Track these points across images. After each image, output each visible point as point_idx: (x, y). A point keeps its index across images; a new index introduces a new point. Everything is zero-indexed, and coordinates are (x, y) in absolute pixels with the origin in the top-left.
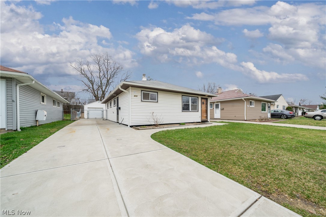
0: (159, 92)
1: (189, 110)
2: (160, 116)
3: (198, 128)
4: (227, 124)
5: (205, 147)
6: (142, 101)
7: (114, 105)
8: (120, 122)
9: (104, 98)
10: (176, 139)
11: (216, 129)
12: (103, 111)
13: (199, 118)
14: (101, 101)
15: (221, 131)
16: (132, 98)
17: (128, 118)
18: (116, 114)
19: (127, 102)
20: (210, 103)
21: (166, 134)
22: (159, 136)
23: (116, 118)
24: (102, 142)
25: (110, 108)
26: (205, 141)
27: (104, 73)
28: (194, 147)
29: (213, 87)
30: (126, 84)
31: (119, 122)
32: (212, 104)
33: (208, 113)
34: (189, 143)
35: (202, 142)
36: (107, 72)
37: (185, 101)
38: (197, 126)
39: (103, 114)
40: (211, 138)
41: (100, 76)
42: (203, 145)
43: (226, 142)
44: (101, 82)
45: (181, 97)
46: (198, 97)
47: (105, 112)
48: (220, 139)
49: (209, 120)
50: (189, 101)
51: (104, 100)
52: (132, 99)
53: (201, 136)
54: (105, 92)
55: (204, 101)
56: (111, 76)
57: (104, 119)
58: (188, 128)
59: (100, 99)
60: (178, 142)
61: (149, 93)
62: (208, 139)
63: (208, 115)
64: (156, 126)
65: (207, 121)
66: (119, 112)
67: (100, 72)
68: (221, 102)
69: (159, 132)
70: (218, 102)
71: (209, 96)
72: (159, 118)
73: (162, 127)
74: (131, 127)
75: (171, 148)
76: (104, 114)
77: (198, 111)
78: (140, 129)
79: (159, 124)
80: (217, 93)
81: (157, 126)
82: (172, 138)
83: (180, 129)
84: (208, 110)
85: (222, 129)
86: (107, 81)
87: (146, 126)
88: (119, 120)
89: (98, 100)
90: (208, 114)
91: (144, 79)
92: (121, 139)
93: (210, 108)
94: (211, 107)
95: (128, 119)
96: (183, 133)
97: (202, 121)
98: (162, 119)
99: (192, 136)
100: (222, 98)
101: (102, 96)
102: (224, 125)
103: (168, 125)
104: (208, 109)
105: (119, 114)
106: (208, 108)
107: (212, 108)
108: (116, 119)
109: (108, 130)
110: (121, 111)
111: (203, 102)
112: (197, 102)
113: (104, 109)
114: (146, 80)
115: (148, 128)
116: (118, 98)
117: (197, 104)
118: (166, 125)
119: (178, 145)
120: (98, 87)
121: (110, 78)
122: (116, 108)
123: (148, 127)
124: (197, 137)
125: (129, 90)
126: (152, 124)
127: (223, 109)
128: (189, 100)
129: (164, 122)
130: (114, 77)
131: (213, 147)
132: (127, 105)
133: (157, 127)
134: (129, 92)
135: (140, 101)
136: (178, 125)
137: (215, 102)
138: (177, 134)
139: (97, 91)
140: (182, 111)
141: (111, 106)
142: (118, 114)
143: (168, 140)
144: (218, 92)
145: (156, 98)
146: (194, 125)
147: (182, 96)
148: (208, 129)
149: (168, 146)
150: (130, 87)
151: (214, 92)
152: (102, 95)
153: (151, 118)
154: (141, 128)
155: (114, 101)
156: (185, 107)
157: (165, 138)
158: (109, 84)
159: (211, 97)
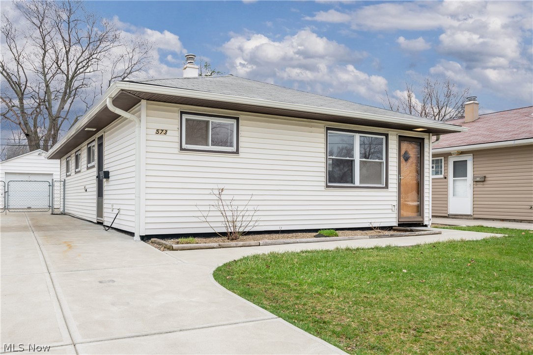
0: (242, 116)
1: (352, 181)
2: (246, 202)
3: (388, 248)
4: (499, 235)
5: (415, 319)
6: (182, 149)
7: (89, 162)
8: (107, 221)
9: (54, 142)
10: (305, 287)
11: (458, 254)
12: (53, 186)
13: (390, 211)
14: (47, 150)
15: (477, 261)
16: (150, 137)
17: (133, 208)
18: (95, 193)
19: (133, 152)
20: (434, 155)
21: (268, 267)
22: (244, 276)
23: (95, 209)
24: (52, 290)
25: (76, 173)
26: (414, 297)
27: (57, 58)
28: (373, 316)
29: (442, 99)
30: (130, 92)
31: (105, 224)
32: (439, 159)
33: (426, 195)
34: (356, 303)
35: (403, 302)
36: (67, 53)
37: (335, 150)
38: (383, 242)
39: (51, 195)
40: (439, 287)
41: (44, 67)
42: (406, 311)
43: (497, 303)
44: (47, 86)
45: (323, 136)
46: (387, 135)
47: (58, 187)
48: (472, 292)
49: (427, 219)
50: (352, 149)
51: (57, 146)
52: (149, 143)
53: (398, 277)
54: (60, 120)
55: (411, 149)
56: (80, 66)
57: (56, 211)
58: (348, 249)
59: (42, 143)
60: (312, 296)
61: (207, 122)
62: (427, 291)
63: (426, 203)
64: (232, 239)
65: (421, 224)
66: (105, 188)
67: (44, 54)
68: (476, 153)
69: (241, 260)
70: (462, 153)
71: (430, 131)
72: (240, 208)
73: (252, 243)
74: (145, 238)
75: (289, 319)
76: (55, 195)
77: (387, 187)
78: (175, 246)
79: (241, 230)
80: (461, 121)
81: (236, 239)
82: (289, 282)
83: (317, 252)
84: (426, 183)
85: (482, 256)
86: (67, 83)
87: (196, 239)
88: (105, 215)
89: (37, 147)
90: (426, 199)
91: (192, 72)
92: (114, 281)
93: (432, 177)
94: (437, 173)
95: (133, 213)
96: (329, 265)
97: (400, 225)
98: (251, 213)
99: (365, 278)
100: (480, 139)
101: (49, 135)
102: (486, 241)
103: (274, 236)
104: (426, 179)
105: (105, 193)
106: (426, 174)
107: (442, 176)
108: (95, 213)
109: (70, 247)
110: (111, 183)
111: (406, 153)
112: (381, 153)
113: (56, 177)
114: (197, 76)
115: (202, 245)
116: (101, 138)
117: (384, 160)
118: (267, 236)
119: (314, 308)
120: (36, 104)
121: (75, 72)
122: (96, 174)
123: (202, 243)
124: (384, 281)
125: (140, 110)
126: (217, 230)
127: (484, 180)
128: (353, 145)
129: (261, 223)
130: (88, 70)
131: (447, 321)
132: (133, 163)
133: (233, 243)
134: (139, 117)
135: (177, 150)
136: (310, 237)
137: (450, 154)
138: (306, 270)
139: (34, 116)
140: (327, 186)
141: (77, 166)
142: (100, 193)
143: (276, 290)
144: (462, 117)
145: (232, 139)
146: (372, 237)
147: (328, 129)
148: (427, 254)
149: (275, 310)
150: (143, 102)
151: (447, 117)
152: (50, 130)
153: (212, 208)
154: (178, 243)
155: (89, 149)
156: (338, 172)
157: (265, 280)
158: (73, 93)
159: (437, 132)
